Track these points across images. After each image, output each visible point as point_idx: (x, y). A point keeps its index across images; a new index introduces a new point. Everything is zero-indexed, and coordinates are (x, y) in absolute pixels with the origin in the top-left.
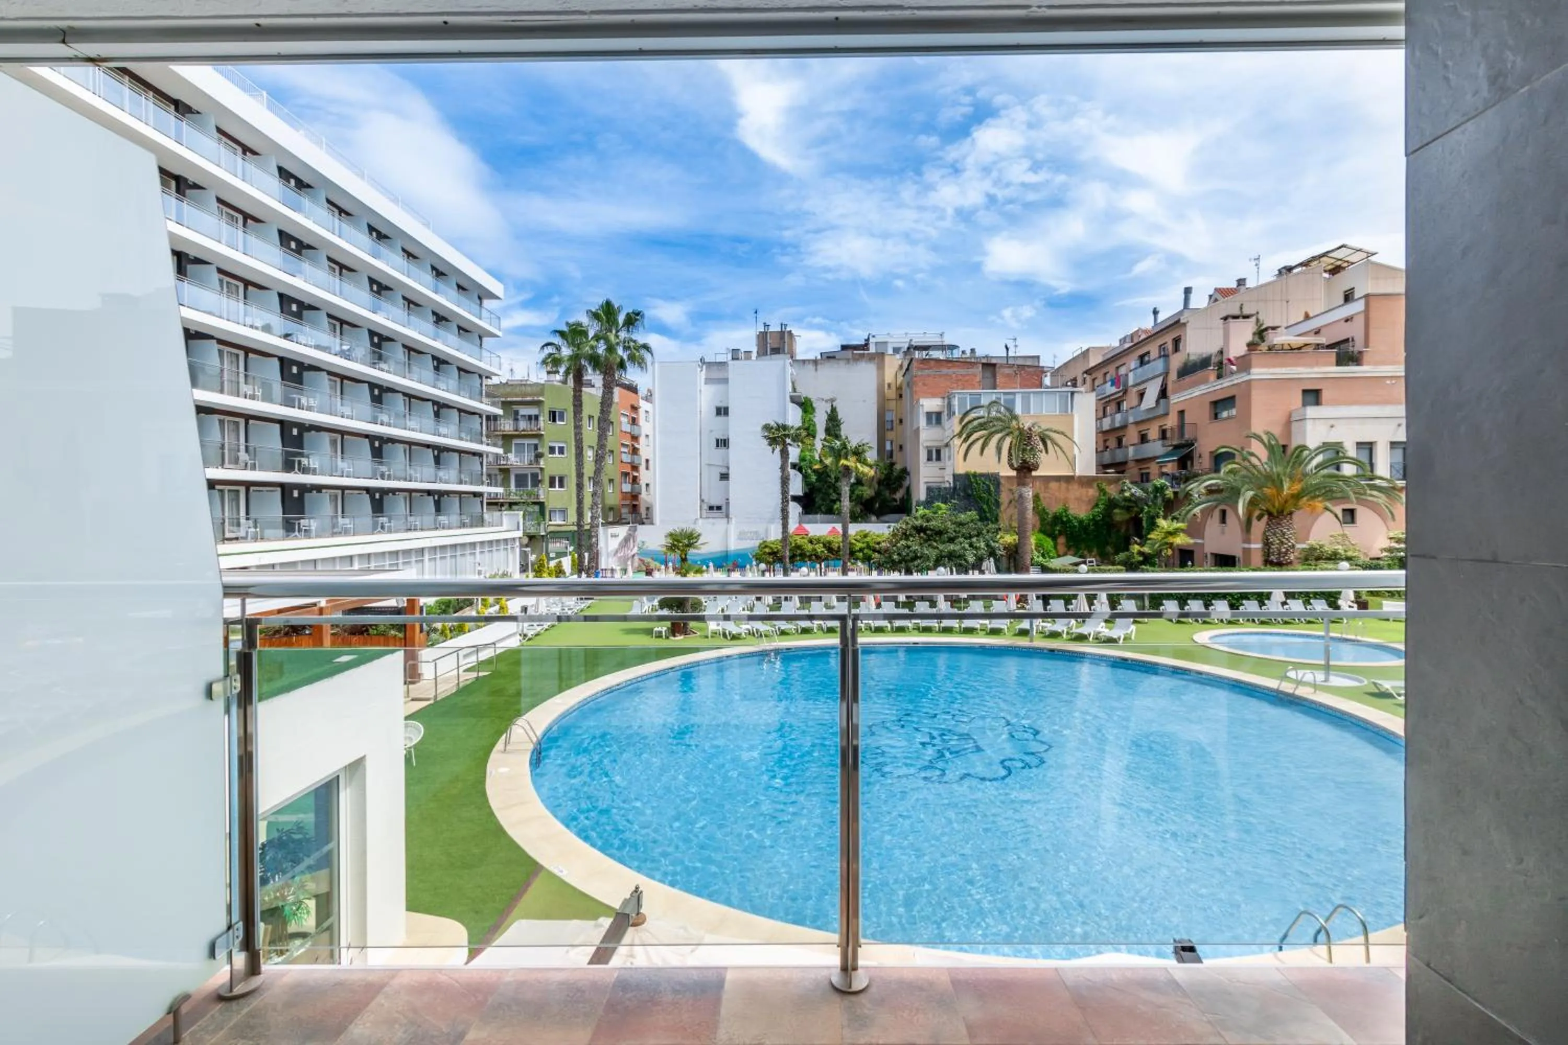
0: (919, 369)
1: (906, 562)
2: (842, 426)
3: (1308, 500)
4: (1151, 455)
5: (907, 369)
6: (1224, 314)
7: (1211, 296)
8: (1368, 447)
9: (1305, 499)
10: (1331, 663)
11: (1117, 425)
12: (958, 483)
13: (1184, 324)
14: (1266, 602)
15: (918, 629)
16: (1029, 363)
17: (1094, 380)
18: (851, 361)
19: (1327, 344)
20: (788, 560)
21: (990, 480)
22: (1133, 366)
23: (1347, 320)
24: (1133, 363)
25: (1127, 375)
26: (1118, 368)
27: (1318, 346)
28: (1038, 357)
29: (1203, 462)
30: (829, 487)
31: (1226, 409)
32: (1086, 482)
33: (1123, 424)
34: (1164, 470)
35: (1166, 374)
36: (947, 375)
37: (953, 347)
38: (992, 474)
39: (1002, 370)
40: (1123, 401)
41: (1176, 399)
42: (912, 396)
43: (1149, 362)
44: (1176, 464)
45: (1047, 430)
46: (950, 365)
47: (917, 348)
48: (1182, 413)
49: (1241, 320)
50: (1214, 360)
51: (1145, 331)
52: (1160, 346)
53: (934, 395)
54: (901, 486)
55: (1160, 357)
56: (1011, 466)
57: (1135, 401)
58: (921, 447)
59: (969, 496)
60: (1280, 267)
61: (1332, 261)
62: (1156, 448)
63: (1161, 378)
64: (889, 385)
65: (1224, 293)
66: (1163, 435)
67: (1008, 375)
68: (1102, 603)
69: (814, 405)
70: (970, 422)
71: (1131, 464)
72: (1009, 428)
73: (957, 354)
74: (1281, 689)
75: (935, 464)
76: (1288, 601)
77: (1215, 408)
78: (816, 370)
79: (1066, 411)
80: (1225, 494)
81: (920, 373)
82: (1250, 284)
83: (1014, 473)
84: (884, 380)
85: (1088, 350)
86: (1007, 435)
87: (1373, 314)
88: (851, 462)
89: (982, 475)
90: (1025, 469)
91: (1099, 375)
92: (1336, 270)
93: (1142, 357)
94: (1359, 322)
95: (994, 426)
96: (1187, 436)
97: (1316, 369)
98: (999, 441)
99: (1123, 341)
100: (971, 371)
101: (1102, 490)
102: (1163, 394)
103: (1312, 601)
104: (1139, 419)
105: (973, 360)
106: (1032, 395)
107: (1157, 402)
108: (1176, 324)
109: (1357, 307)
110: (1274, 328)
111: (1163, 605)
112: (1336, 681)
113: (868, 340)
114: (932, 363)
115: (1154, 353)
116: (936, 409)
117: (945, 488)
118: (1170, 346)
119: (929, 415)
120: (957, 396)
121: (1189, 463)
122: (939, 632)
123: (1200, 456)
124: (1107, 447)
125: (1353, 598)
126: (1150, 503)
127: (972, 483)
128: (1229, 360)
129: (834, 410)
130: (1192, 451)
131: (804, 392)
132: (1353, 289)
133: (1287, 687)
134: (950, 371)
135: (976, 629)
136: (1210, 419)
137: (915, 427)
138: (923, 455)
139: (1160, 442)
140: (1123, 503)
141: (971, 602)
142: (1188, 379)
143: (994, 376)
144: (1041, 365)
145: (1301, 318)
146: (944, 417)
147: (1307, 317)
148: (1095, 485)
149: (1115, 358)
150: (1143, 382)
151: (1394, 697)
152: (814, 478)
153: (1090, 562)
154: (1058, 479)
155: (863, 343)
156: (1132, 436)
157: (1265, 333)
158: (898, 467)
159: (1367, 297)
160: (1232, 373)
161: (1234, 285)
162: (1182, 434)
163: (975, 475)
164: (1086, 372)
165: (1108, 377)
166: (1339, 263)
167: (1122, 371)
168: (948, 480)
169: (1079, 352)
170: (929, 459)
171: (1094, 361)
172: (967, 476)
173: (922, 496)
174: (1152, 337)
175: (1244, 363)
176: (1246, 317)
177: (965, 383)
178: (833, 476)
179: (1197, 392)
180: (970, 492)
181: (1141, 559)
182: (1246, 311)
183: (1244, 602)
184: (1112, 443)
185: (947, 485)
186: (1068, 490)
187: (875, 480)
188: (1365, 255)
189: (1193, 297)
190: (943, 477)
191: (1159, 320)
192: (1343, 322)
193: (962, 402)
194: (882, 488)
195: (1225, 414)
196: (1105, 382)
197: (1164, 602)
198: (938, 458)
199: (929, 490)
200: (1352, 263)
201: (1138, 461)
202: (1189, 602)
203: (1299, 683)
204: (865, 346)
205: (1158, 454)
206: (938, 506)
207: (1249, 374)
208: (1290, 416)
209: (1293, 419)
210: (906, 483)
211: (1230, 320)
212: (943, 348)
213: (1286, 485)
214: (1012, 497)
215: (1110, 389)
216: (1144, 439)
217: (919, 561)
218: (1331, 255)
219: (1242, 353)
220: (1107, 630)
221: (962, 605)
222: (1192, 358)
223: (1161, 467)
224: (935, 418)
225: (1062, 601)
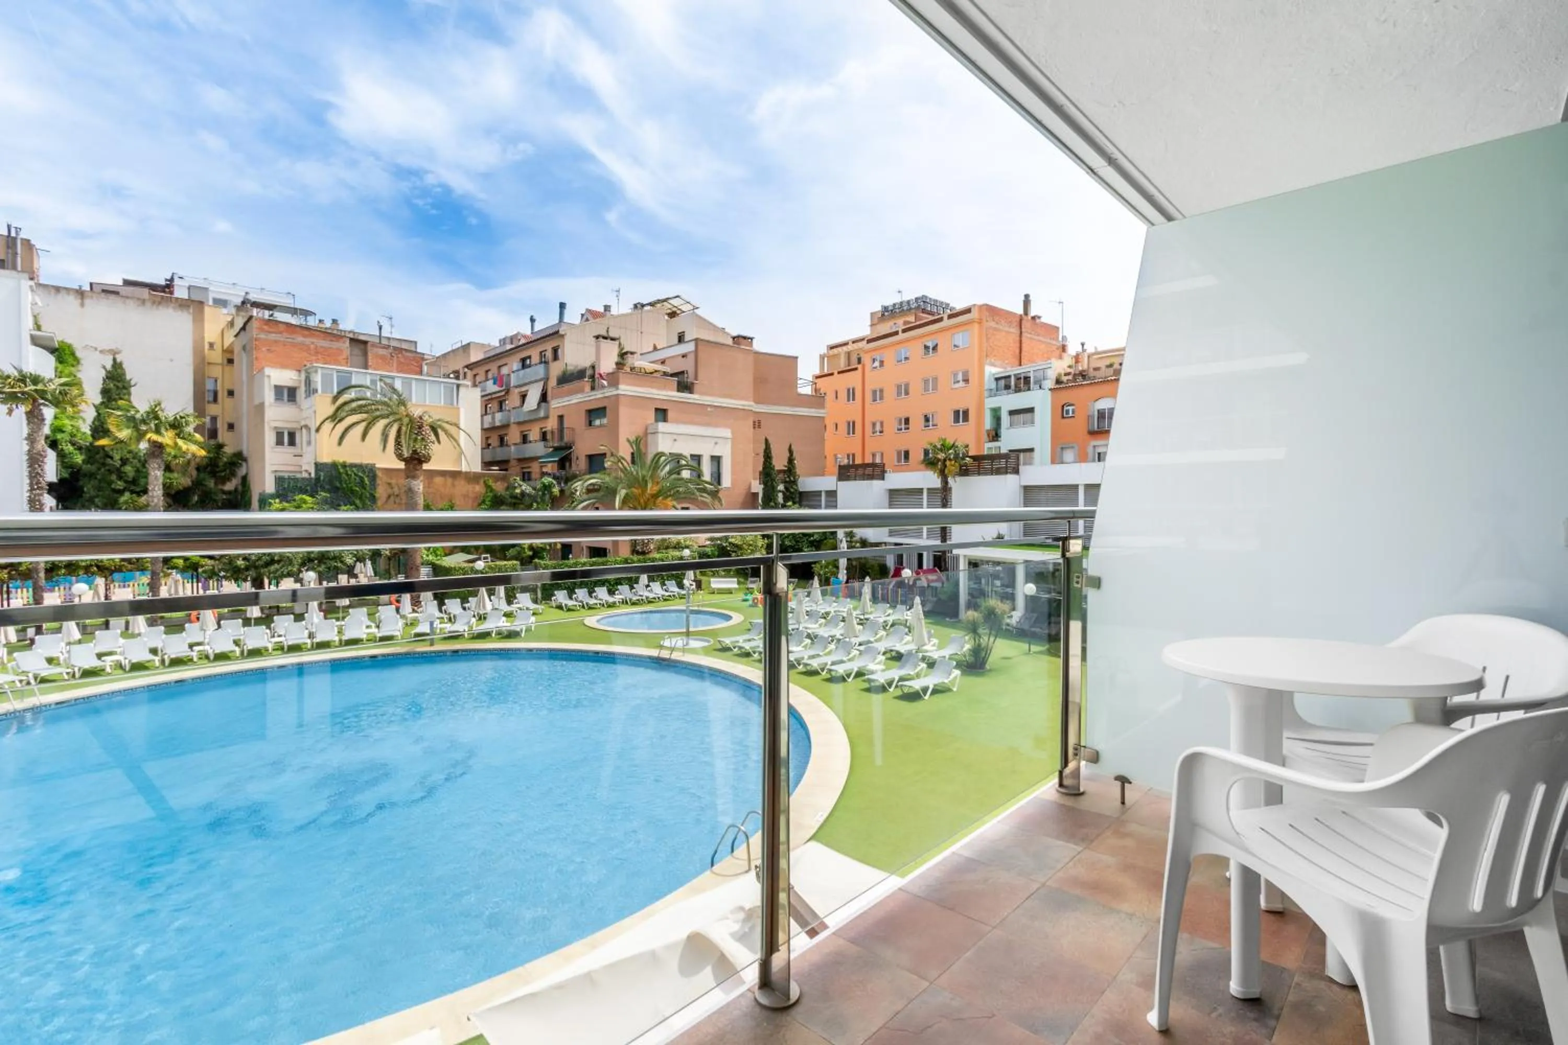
0: (261, 330)
1: (256, 568)
2: (133, 390)
3: (663, 499)
4: (532, 455)
5: (243, 328)
6: (596, 334)
7: (583, 315)
8: (697, 458)
9: (660, 498)
10: (691, 629)
11: (498, 424)
12: (322, 474)
13: (563, 336)
14: (635, 586)
15: (282, 648)
16: (404, 346)
17: (475, 376)
18: (148, 304)
19: (672, 372)
20: (42, 575)
21: (364, 472)
22: (515, 368)
23: (683, 356)
24: (516, 365)
25: (509, 375)
26: (500, 367)
27: (665, 374)
28: (416, 343)
29: (580, 464)
30: (110, 472)
31: (599, 418)
32: (472, 478)
33: (505, 422)
34: (544, 470)
35: (546, 380)
36: (303, 344)
37: (306, 313)
38: (367, 465)
39: (375, 350)
40: (505, 400)
41: (556, 404)
42: (251, 366)
43: (530, 366)
44: (556, 464)
45: (439, 420)
46: (306, 333)
47: (256, 305)
48: (561, 418)
49: (609, 341)
50: (589, 372)
51: (525, 337)
52: (541, 353)
53: (284, 366)
54: (233, 474)
55: (541, 362)
56: (400, 456)
57: (517, 402)
58: (267, 428)
59: (338, 488)
60: (635, 302)
61: (670, 306)
62: (537, 448)
63: (542, 383)
64: (211, 345)
65: (595, 315)
66: (544, 436)
67: (383, 358)
68: (500, 598)
69: (79, 354)
70: (345, 404)
71: (513, 463)
72: (395, 413)
73: (312, 322)
74: (661, 656)
75: (286, 450)
76: (651, 584)
77: (590, 416)
78: (82, 305)
79: (452, 404)
80: (601, 494)
81: (262, 336)
82: (614, 311)
83: (402, 465)
84: (203, 338)
85: (469, 344)
86: (395, 421)
87: (700, 354)
88: (167, 438)
89: (353, 466)
90: (415, 460)
91: (481, 371)
92: (672, 315)
93: (523, 360)
94: (691, 358)
95: (378, 410)
96: (566, 439)
97: (664, 393)
98: (386, 426)
99: (503, 341)
100: (336, 345)
101: (488, 487)
102: (544, 398)
103: (666, 582)
104: (521, 420)
105: (335, 332)
106: (414, 383)
107: (539, 405)
108: (554, 334)
109: (689, 347)
110: (632, 353)
111: (555, 595)
112: (694, 644)
113: (172, 280)
114: (282, 327)
115: (535, 359)
116: (290, 384)
117: (303, 479)
118: (549, 354)
119: (278, 390)
120: (320, 371)
121: (567, 464)
122: (312, 648)
123: (577, 459)
124: (489, 445)
125: (693, 578)
126: (539, 500)
127: (340, 473)
128: (600, 375)
129: (117, 365)
130: (571, 453)
131: (59, 332)
132: (684, 332)
133: (665, 654)
134: (308, 341)
135: (362, 640)
136: (586, 426)
137: (257, 402)
138: (270, 438)
139: (542, 443)
140: (510, 500)
141: (350, 610)
142: (567, 387)
143: (365, 354)
144: (419, 350)
145: (651, 349)
146: (301, 394)
147: (655, 349)
148: (482, 482)
149: (496, 358)
150: (525, 384)
151: (731, 650)
152: (79, 459)
153: (485, 558)
154: (443, 473)
155: (163, 283)
156: (514, 436)
157: (625, 356)
158: (228, 450)
159: (696, 340)
160: (603, 387)
161: (602, 310)
162: (561, 437)
163: (344, 465)
164: (467, 367)
165: (490, 375)
166: (674, 309)
167: (505, 371)
168: (307, 468)
169: (459, 345)
170: (280, 442)
171: (475, 356)
172: (334, 465)
173: (270, 487)
174: (531, 343)
175: (613, 380)
176: (613, 339)
177: (329, 357)
178: (117, 457)
179: (575, 399)
180: (338, 485)
181: (531, 553)
182: (612, 334)
183: (619, 587)
184: (494, 441)
185: (305, 475)
186: (453, 485)
187: (193, 464)
188: (692, 308)
189: (567, 312)
190: (301, 466)
191: (536, 329)
192: (680, 357)
193: (327, 380)
194: (202, 475)
195: (597, 422)
196: (487, 380)
197: (556, 592)
198: (292, 442)
199: (279, 480)
200: (684, 312)
201: (520, 460)
202: (576, 590)
203: (672, 649)
204: (168, 287)
205: (539, 454)
206: (302, 499)
207: (617, 389)
208: (646, 429)
209: (649, 431)
210: (242, 471)
211: (601, 339)
212: (294, 311)
213: (649, 485)
214: (390, 491)
215: (491, 387)
216: (525, 439)
217: (276, 566)
218: (671, 301)
219: (611, 371)
220: (509, 624)
221: (341, 615)
222: (569, 368)
223: (541, 467)
224: (288, 394)
225: (459, 600)
